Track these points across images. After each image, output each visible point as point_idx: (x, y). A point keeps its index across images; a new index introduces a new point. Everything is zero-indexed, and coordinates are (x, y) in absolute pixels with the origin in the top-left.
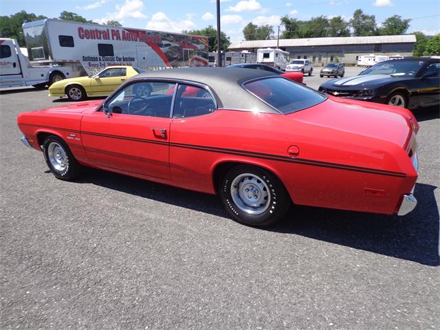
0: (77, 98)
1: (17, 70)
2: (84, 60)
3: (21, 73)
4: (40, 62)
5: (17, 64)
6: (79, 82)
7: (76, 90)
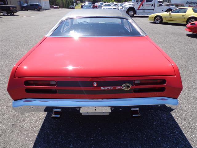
0: (158, 23)
1: (152, 8)
2: (187, 4)
3: (154, 9)
4: (165, 4)
5: (153, 5)
6: (161, 14)
7: (159, 18)
